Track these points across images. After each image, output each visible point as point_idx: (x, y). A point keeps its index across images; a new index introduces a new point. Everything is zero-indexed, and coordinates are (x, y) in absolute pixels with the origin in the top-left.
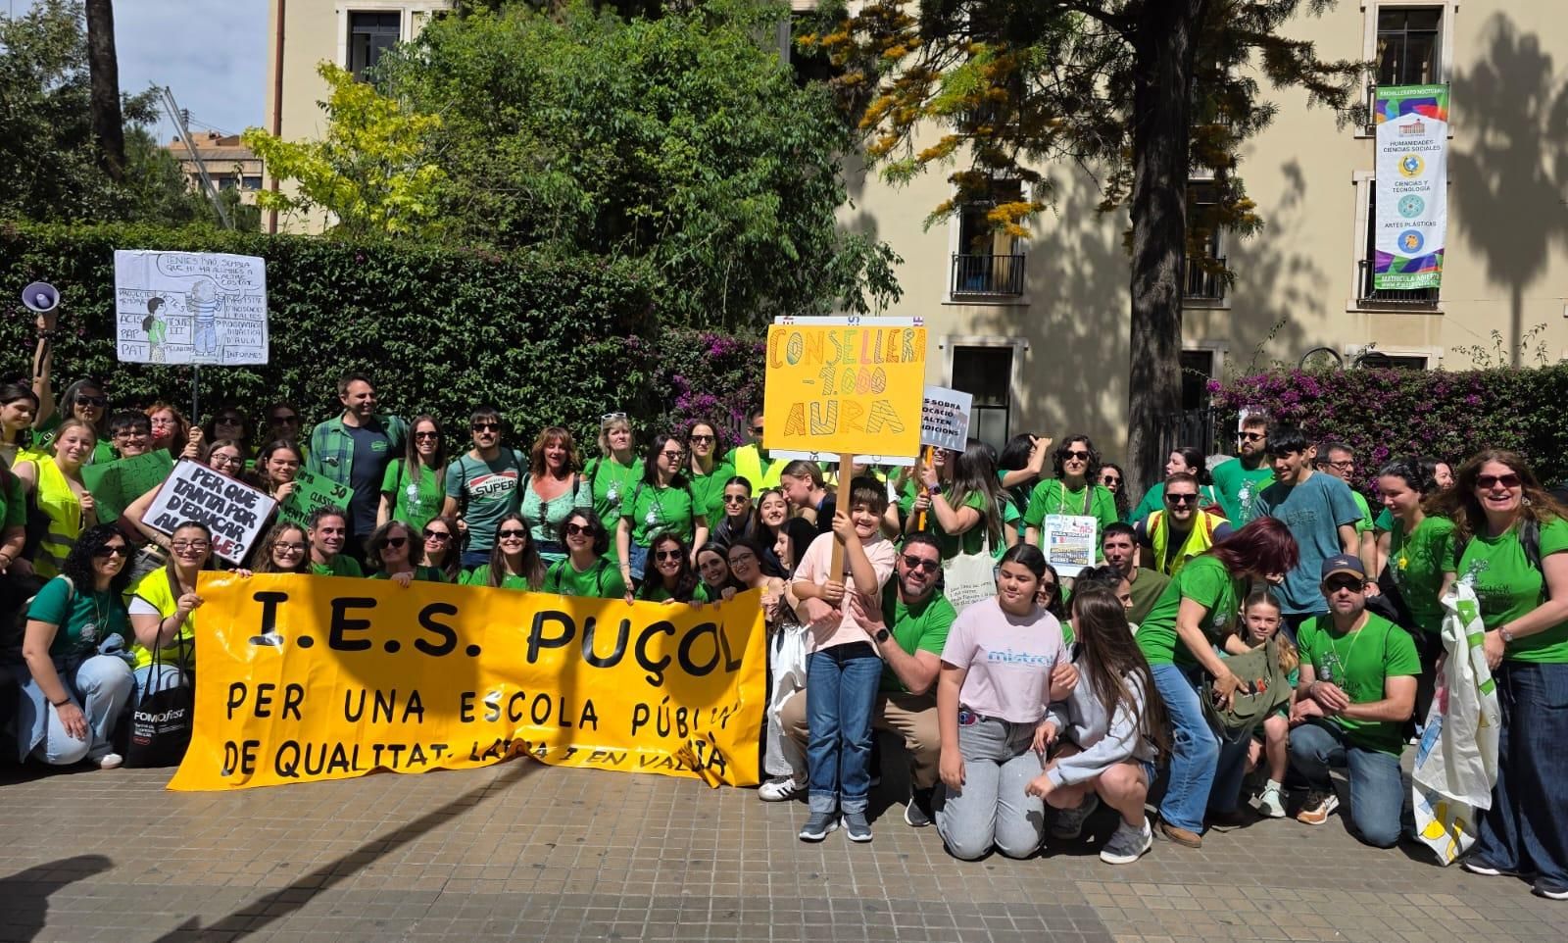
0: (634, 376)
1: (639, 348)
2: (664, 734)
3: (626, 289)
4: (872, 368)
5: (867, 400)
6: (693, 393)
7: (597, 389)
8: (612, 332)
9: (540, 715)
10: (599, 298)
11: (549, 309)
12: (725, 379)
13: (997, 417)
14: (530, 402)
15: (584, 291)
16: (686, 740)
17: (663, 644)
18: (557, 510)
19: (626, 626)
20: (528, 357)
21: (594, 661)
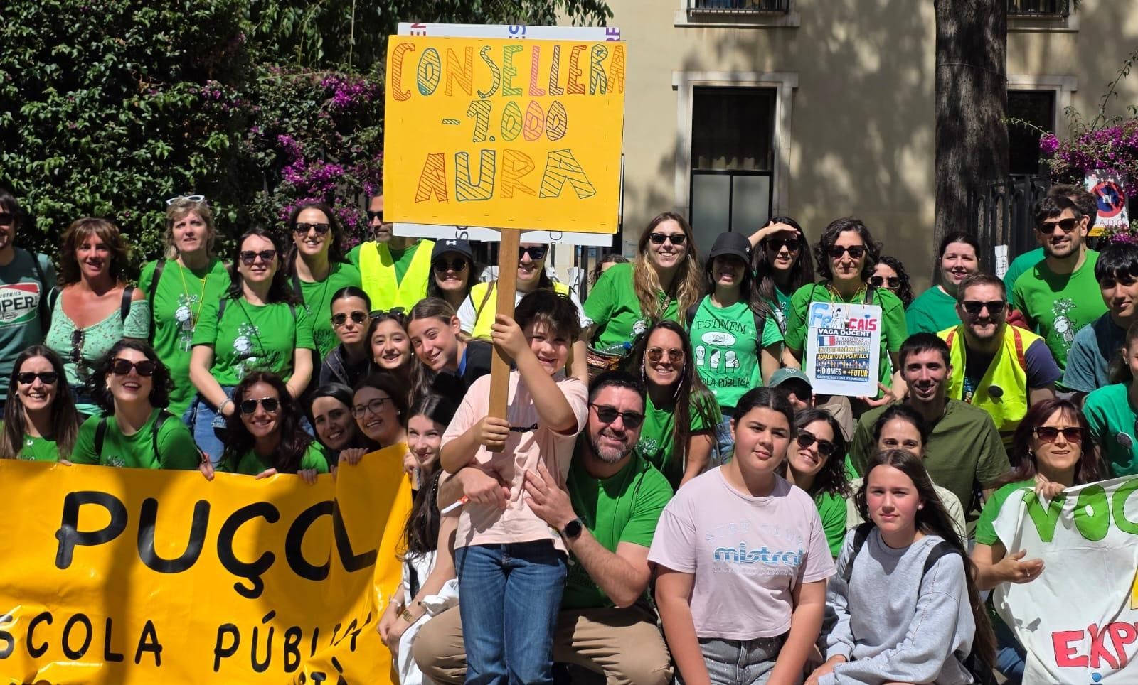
0: (215, 139)
1: (222, 99)
2: (260, 668)
3: (201, 13)
4: (546, 102)
5: (540, 148)
6: (307, 161)
7: (159, 160)
8: (182, 76)
9: (75, 646)
10: (161, 25)
11: (86, 44)
12: (355, 140)
13: (757, 187)
14: (60, 179)
15: (137, 15)
16: (296, 674)
17: (260, 536)
18: (97, 341)
19: (202, 510)
20: (55, 114)
21: (158, 564)
